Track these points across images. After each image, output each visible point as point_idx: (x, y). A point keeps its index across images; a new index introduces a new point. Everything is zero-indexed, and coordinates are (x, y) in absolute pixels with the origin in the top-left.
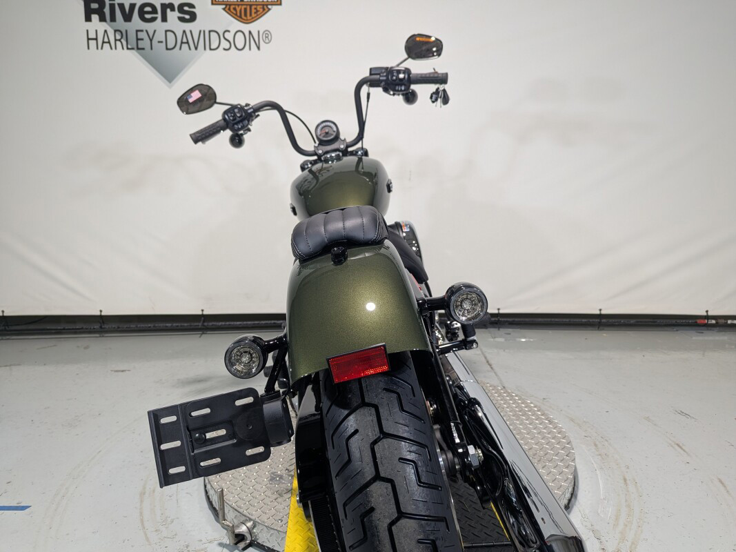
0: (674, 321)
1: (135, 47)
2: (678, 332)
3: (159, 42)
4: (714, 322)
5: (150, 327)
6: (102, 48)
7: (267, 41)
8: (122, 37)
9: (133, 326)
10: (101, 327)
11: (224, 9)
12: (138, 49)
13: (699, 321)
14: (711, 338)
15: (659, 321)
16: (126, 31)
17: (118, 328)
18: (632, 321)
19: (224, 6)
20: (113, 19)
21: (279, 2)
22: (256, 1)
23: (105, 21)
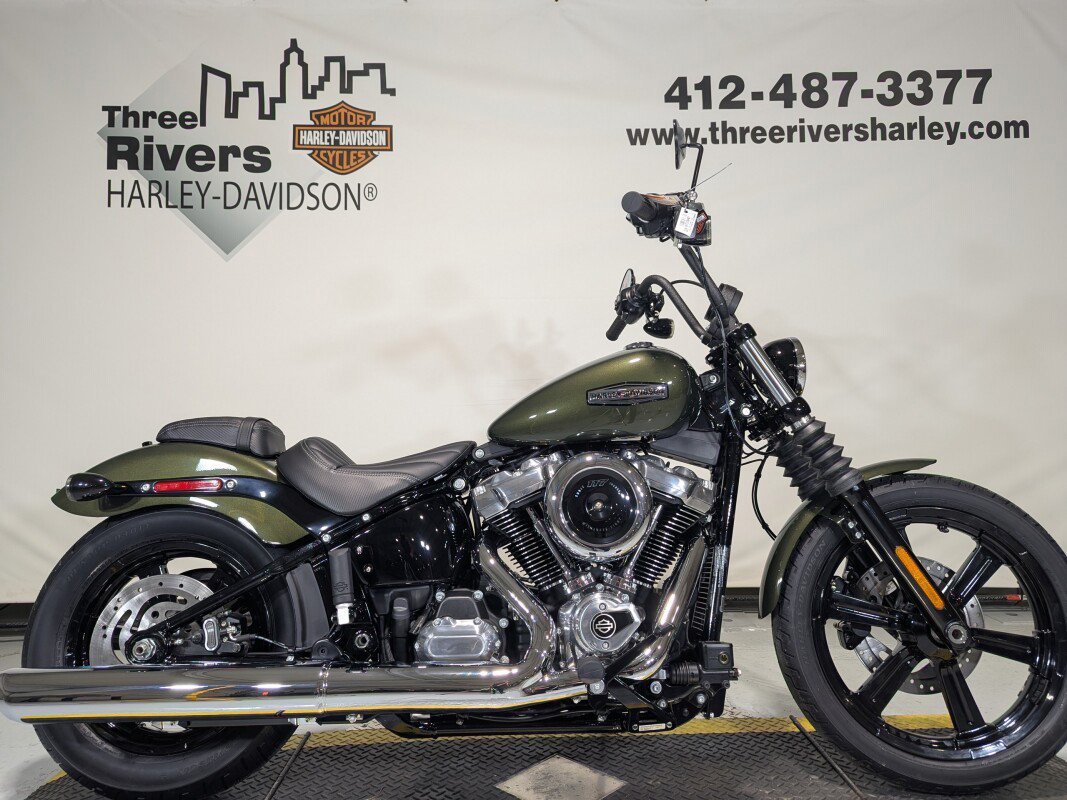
1: (179, 206)
3: (214, 198)
6: (129, 206)
7: (371, 198)
8: (160, 191)
11: (310, 155)
12: (183, 206)
13: (1008, 597)
16: (167, 182)
19: (311, 151)
20: (149, 165)
21: (389, 146)
22: (357, 145)
23: (137, 168)
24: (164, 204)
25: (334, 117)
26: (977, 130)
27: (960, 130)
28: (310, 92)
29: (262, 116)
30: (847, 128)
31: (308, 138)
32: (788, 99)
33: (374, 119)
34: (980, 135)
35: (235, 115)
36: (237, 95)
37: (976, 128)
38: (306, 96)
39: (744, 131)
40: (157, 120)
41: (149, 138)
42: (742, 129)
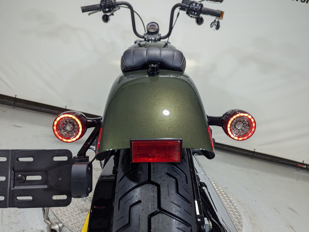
0: (287, 162)
2: (288, 168)
4: (305, 167)
5: (38, 109)
9: (30, 106)
10: (14, 103)
13: (299, 165)
14: (303, 174)
15: (280, 161)
17: (23, 106)
18: (268, 158)
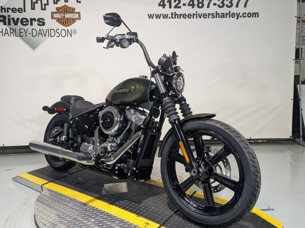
1: (19, 36)
3: (29, 33)
4: (253, 141)
6: (5, 36)
7: (75, 34)
8: (13, 32)
10: (4, 152)
11: (57, 21)
12: (20, 36)
16: (15, 29)
17: (11, 152)
19: (57, 20)
20: (9, 24)
21: (79, 18)
22: (70, 18)
23: (6, 25)
24: (15, 36)
25: (63, 9)
26: (245, 15)
27: (240, 15)
28: (56, 2)
29: (42, 9)
30: (209, 14)
31: (56, 16)
32: (193, 6)
33: (75, 10)
34: (246, 16)
35: (34, 9)
36: (34, 3)
37: (244, 14)
38: (54, 3)
39: (181, 15)
40: (11, 10)
41: (9, 16)
42: (180, 14)
